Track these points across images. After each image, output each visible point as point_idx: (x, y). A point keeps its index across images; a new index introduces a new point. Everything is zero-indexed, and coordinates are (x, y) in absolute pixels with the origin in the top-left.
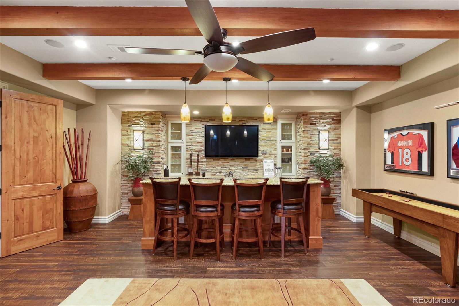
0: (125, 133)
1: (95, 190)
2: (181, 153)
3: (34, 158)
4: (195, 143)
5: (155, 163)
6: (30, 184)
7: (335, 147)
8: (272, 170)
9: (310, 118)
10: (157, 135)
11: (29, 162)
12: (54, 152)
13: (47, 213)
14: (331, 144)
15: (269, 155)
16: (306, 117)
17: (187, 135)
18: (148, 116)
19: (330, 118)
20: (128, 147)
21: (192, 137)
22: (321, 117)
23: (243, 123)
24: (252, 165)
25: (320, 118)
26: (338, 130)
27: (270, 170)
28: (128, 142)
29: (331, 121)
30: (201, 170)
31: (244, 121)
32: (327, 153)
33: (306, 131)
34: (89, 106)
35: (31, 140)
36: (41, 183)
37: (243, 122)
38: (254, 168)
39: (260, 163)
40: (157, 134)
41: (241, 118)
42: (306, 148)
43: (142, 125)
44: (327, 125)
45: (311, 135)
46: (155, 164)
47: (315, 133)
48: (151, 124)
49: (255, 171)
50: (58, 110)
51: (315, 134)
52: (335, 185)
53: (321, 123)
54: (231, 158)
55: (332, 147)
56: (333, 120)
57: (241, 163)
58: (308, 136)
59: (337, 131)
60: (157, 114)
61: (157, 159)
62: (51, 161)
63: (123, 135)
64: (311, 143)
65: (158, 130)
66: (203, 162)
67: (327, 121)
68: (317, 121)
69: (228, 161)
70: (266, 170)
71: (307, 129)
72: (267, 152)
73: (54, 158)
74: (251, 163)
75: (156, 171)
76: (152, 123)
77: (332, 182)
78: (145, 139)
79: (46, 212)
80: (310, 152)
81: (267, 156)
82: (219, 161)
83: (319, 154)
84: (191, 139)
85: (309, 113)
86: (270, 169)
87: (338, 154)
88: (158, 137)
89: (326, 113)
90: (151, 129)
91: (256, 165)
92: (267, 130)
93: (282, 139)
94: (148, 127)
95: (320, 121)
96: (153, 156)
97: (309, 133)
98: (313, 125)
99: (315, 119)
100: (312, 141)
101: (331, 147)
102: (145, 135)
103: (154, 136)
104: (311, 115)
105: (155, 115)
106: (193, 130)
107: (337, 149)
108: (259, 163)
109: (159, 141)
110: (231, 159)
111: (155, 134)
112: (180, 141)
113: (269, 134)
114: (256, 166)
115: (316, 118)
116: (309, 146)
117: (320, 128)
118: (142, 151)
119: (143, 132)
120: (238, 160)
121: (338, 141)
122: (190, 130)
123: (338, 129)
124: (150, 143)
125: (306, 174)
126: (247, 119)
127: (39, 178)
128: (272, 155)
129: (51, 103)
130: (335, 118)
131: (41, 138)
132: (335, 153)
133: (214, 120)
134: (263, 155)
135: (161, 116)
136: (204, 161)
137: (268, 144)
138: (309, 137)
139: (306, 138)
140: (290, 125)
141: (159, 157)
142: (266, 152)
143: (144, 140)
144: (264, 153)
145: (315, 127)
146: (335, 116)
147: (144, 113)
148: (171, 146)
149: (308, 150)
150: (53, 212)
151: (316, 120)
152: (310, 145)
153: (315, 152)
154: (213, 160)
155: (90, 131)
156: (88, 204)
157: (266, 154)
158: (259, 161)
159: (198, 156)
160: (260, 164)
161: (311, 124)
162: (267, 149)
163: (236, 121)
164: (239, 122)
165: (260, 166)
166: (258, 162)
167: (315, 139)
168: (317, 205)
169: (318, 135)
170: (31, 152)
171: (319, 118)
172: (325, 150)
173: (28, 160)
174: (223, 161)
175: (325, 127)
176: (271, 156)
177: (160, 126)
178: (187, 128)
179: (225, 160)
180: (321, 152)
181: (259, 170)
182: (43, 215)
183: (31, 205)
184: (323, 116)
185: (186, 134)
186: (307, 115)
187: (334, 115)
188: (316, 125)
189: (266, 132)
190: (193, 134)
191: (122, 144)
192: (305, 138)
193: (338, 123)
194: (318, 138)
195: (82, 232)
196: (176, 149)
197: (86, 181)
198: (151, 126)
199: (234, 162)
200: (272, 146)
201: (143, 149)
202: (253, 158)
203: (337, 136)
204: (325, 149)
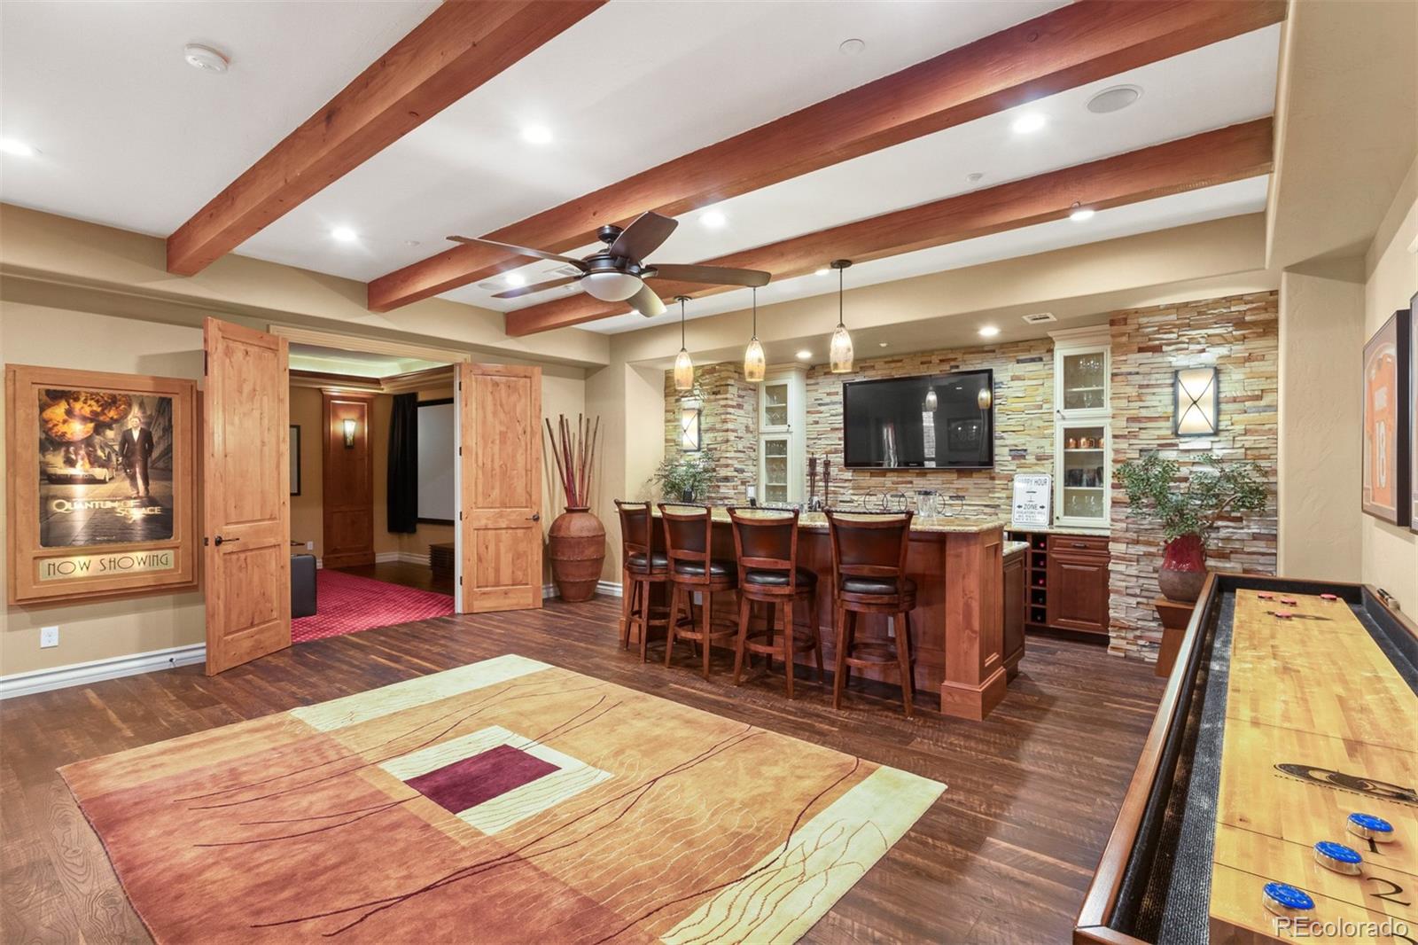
0: (670, 416)
1: (601, 528)
2: (786, 458)
3: (501, 466)
4: (825, 432)
5: (721, 482)
6: (495, 508)
7: (1248, 427)
8: (1042, 507)
9: (1138, 330)
10: (723, 417)
11: (494, 472)
12: (529, 456)
13: (518, 558)
14: (1229, 417)
15: (1035, 461)
16: (1123, 329)
17: (808, 412)
18: (707, 376)
19: (1222, 320)
20: (675, 447)
21: (819, 417)
22: (1188, 321)
23: (952, 367)
24: (981, 490)
25: (1179, 327)
26: (1263, 360)
27: (1034, 507)
28: (674, 437)
29: (1230, 329)
30: (841, 501)
31: (955, 359)
32: (1209, 447)
33: (1121, 374)
34: (599, 370)
35: (497, 437)
36: (510, 507)
37: (953, 363)
38: (984, 500)
39: (1006, 487)
40: (723, 414)
41: (944, 352)
42: (1121, 433)
43: (697, 398)
44: (1213, 345)
45: (1141, 386)
46: (719, 484)
47: (1157, 380)
48: (714, 393)
49: (987, 510)
50: (533, 384)
51: (1159, 382)
52: (1246, 566)
53: (1184, 343)
54: (917, 471)
55: (1232, 424)
56: (1240, 323)
57: (948, 486)
58: (1133, 391)
59: (1257, 366)
60: (723, 368)
61: (723, 472)
62: (524, 473)
63: (667, 421)
64: (1140, 415)
65: (725, 406)
66: (846, 480)
67: (1210, 332)
68: (1165, 336)
69: (909, 479)
70: (1019, 507)
71: (1125, 369)
72: (1028, 451)
73: (529, 467)
74: (977, 486)
75: (721, 499)
76: (715, 390)
77: (1232, 556)
78: (703, 427)
79: (518, 556)
80: (1140, 447)
81: (1027, 462)
82: (883, 479)
83: (1175, 453)
84: (817, 423)
85: (1136, 312)
86: (1034, 504)
87: (1263, 452)
88: (725, 421)
89: (1208, 304)
90: (713, 403)
91: (992, 490)
92: (1029, 379)
93: (1066, 408)
94: (708, 401)
95: (1179, 336)
96: (717, 466)
97: (1133, 383)
98: (1150, 354)
99: (1158, 332)
100: (1148, 407)
101: (1229, 428)
102: (703, 418)
103: (718, 419)
104: (1143, 320)
105: (720, 371)
106: (821, 399)
107: (1256, 431)
108: (1002, 486)
109: (727, 431)
110: (917, 473)
111: (721, 414)
112: (783, 428)
113: (1035, 393)
114: (991, 495)
115: (1161, 328)
116: (1135, 427)
117: (1178, 360)
118: (698, 455)
119: (700, 413)
120: (935, 475)
121: (1263, 403)
122: (816, 400)
123: (1264, 356)
124: (712, 435)
125: (1121, 520)
126: (964, 354)
127: (508, 499)
128: (1045, 459)
129: (522, 374)
130: (1248, 318)
131: (510, 435)
132: (1246, 449)
133: (873, 367)
134: (1013, 459)
135: (735, 372)
136: (846, 478)
137: (1031, 425)
138: (1134, 394)
139: (1125, 398)
140: (1099, 356)
141: (727, 466)
142: (1025, 450)
143: (699, 430)
144: (1018, 454)
145: (1160, 360)
146: (1249, 310)
147: (700, 371)
148: (767, 442)
149: (1132, 441)
150: (527, 557)
151: (1165, 333)
152: (1140, 422)
153: (1159, 445)
154: (869, 474)
155: (598, 418)
156: (583, 552)
157: (1023, 457)
158: (1000, 479)
159: (827, 464)
160: (1003, 489)
161: (1141, 350)
162: (1029, 441)
163: (931, 362)
164: (939, 364)
165: (1004, 496)
166: (997, 482)
167: (1160, 401)
168: (966, 595)
169: (1173, 385)
170: (497, 457)
171: (1175, 326)
172: (1204, 438)
173: (493, 469)
174: (895, 479)
175: (1203, 355)
176: (1043, 462)
177: (728, 396)
178: (809, 393)
179: (901, 475)
180: (1182, 447)
181: (1002, 507)
182: (513, 560)
183: (498, 540)
184: (1192, 315)
185: (805, 410)
186: (1125, 319)
187: (1243, 308)
188: (1161, 351)
189: (1023, 388)
190: (822, 408)
191: (667, 441)
192: (1119, 398)
193: (1264, 336)
194: (1171, 397)
195: (578, 604)
196: (778, 447)
197: (586, 511)
198: (713, 397)
199: (925, 482)
200: (1046, 432)
201: (699, 450)
202: (980, 470)
203: (1256, 386)
204: (1200, 435)
